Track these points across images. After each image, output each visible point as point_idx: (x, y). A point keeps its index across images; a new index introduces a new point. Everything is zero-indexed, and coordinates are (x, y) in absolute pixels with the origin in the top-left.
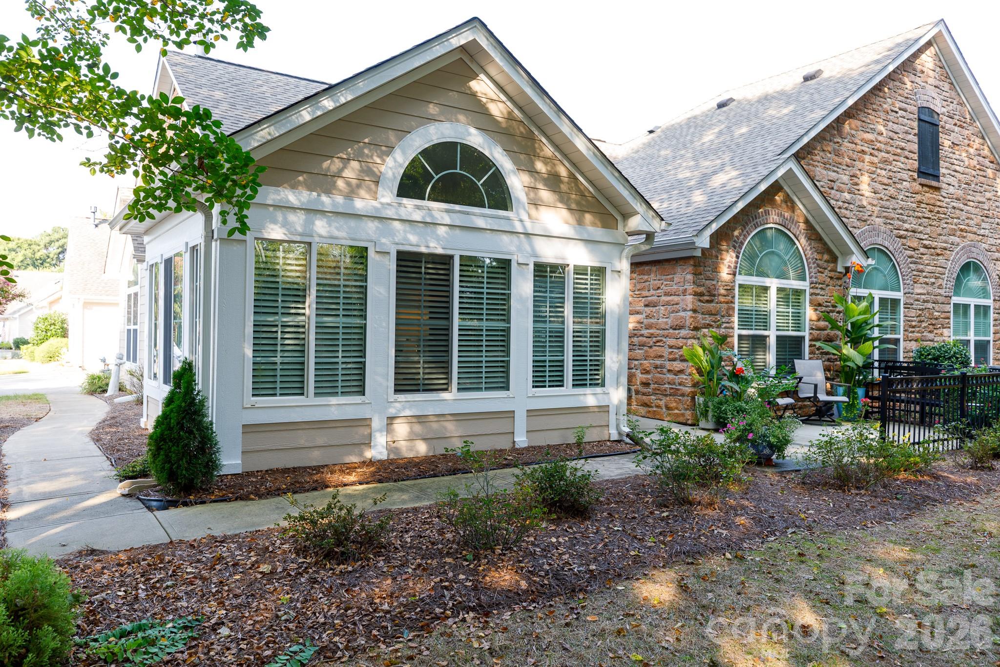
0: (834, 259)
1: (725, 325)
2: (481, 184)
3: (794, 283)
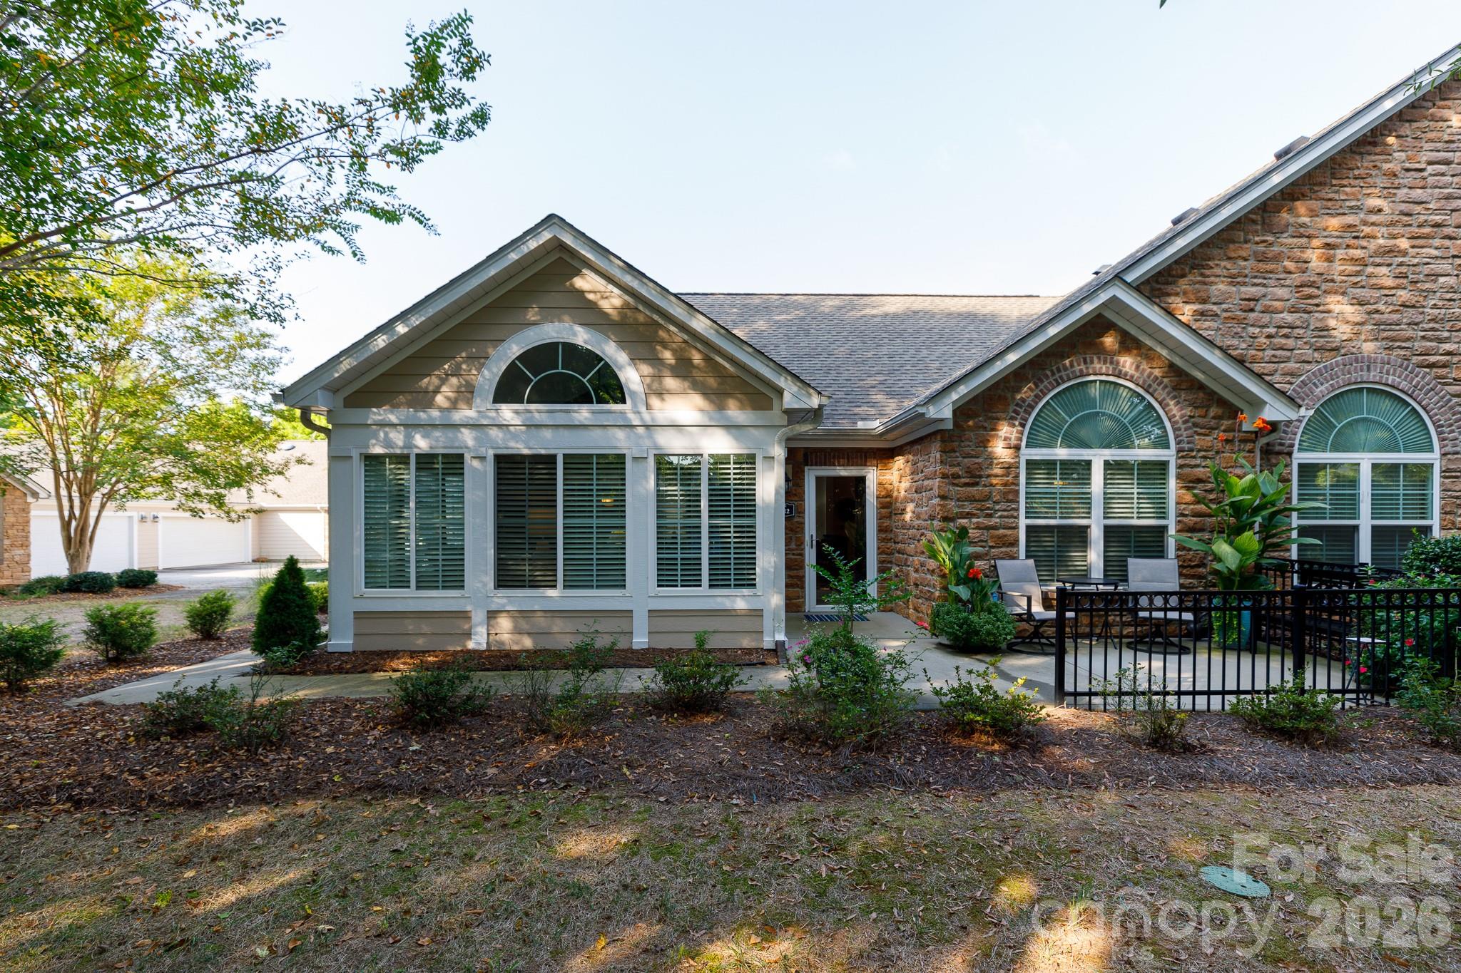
1: (999, 514)
2: (588, 381)
3: (1142, 453)
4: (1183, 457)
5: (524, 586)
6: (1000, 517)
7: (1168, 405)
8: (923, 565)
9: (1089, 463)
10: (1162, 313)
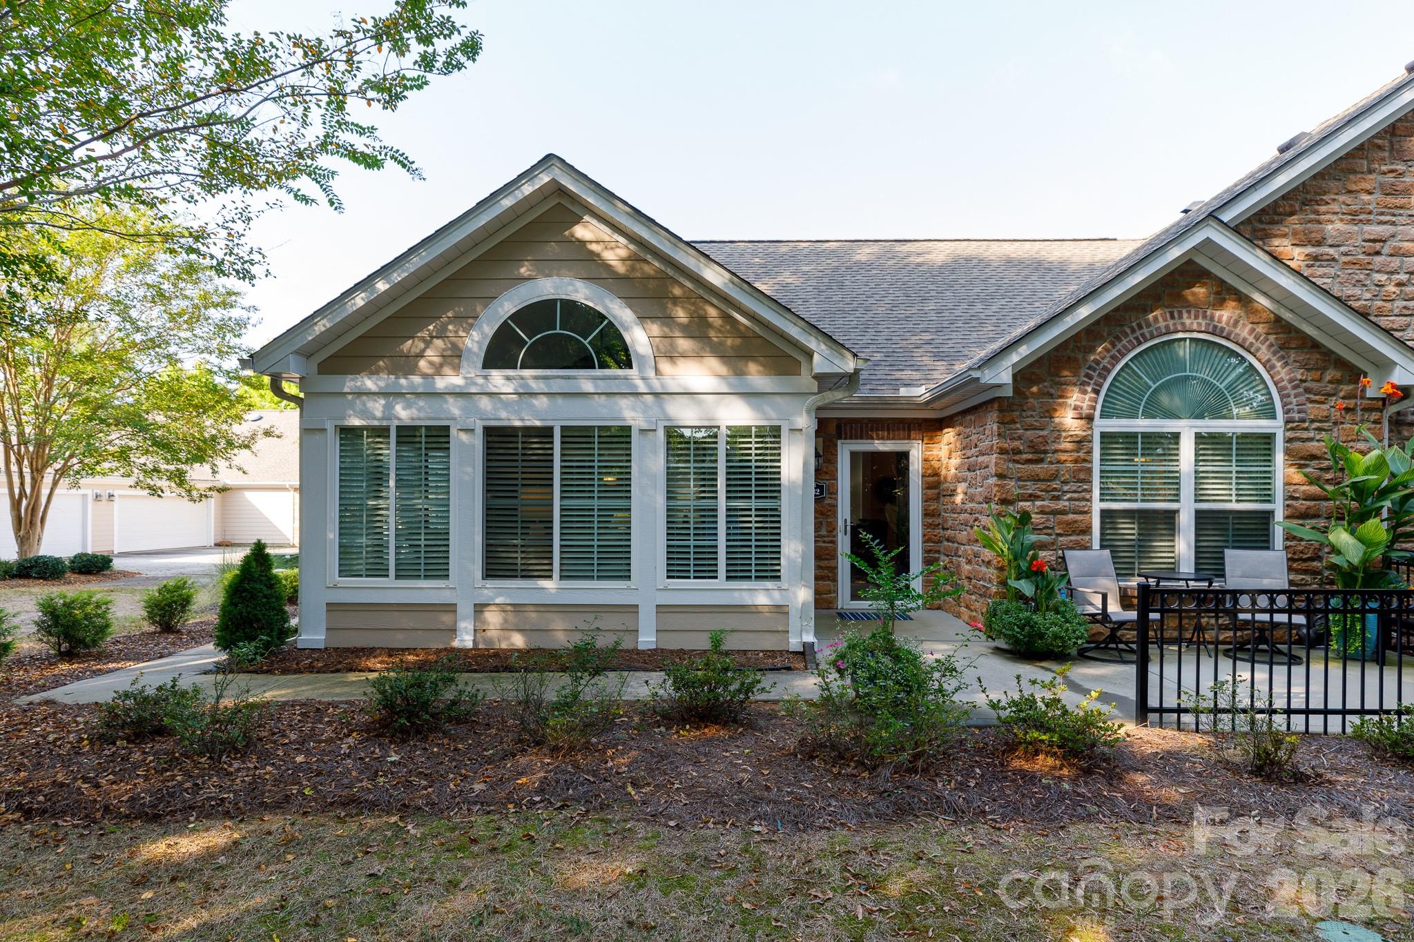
0: (1355, 377)
1: (1069, 496)
2: (590, 343)
3: (1240, 423)
4: (1292, 429)
5: (516, 577)
6: (1070, 500)
7: (1273, 367)
8: (976, 555)
9: (1176, 437)
10: (1267, 258)
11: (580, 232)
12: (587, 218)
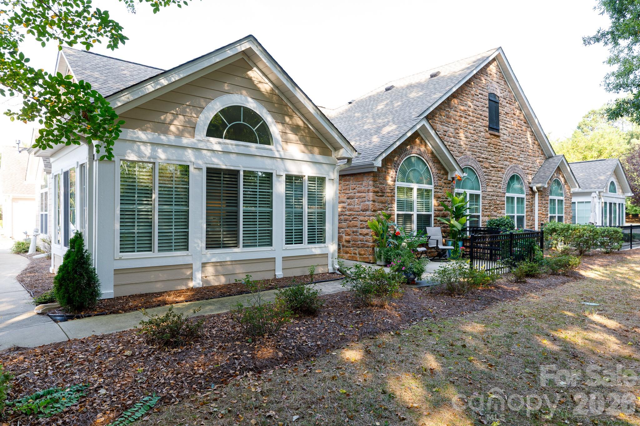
0: (446, 173)
1: (390, 209)
2: (255, 130)
3: (425, 186)
4: (435, 188)
5: (220, 247)
7: (432, 168)
11: (250, 73)
12: (255, 69)
